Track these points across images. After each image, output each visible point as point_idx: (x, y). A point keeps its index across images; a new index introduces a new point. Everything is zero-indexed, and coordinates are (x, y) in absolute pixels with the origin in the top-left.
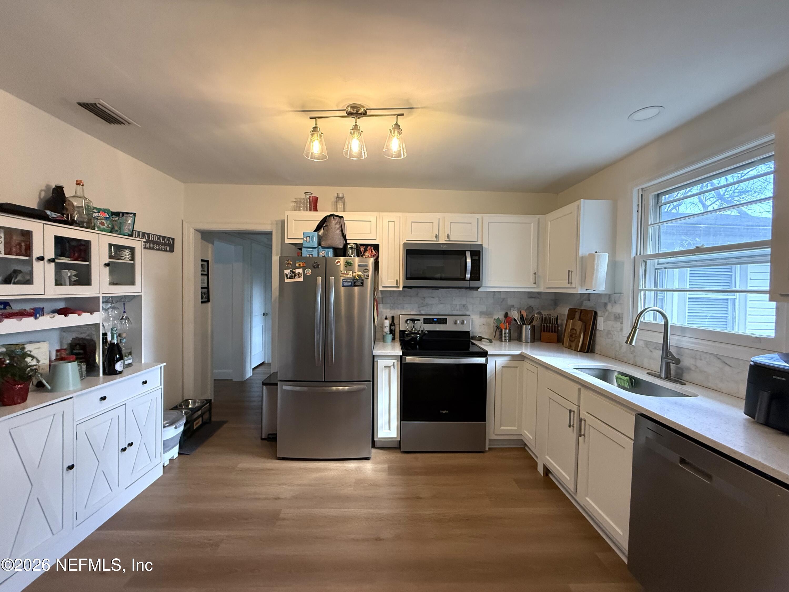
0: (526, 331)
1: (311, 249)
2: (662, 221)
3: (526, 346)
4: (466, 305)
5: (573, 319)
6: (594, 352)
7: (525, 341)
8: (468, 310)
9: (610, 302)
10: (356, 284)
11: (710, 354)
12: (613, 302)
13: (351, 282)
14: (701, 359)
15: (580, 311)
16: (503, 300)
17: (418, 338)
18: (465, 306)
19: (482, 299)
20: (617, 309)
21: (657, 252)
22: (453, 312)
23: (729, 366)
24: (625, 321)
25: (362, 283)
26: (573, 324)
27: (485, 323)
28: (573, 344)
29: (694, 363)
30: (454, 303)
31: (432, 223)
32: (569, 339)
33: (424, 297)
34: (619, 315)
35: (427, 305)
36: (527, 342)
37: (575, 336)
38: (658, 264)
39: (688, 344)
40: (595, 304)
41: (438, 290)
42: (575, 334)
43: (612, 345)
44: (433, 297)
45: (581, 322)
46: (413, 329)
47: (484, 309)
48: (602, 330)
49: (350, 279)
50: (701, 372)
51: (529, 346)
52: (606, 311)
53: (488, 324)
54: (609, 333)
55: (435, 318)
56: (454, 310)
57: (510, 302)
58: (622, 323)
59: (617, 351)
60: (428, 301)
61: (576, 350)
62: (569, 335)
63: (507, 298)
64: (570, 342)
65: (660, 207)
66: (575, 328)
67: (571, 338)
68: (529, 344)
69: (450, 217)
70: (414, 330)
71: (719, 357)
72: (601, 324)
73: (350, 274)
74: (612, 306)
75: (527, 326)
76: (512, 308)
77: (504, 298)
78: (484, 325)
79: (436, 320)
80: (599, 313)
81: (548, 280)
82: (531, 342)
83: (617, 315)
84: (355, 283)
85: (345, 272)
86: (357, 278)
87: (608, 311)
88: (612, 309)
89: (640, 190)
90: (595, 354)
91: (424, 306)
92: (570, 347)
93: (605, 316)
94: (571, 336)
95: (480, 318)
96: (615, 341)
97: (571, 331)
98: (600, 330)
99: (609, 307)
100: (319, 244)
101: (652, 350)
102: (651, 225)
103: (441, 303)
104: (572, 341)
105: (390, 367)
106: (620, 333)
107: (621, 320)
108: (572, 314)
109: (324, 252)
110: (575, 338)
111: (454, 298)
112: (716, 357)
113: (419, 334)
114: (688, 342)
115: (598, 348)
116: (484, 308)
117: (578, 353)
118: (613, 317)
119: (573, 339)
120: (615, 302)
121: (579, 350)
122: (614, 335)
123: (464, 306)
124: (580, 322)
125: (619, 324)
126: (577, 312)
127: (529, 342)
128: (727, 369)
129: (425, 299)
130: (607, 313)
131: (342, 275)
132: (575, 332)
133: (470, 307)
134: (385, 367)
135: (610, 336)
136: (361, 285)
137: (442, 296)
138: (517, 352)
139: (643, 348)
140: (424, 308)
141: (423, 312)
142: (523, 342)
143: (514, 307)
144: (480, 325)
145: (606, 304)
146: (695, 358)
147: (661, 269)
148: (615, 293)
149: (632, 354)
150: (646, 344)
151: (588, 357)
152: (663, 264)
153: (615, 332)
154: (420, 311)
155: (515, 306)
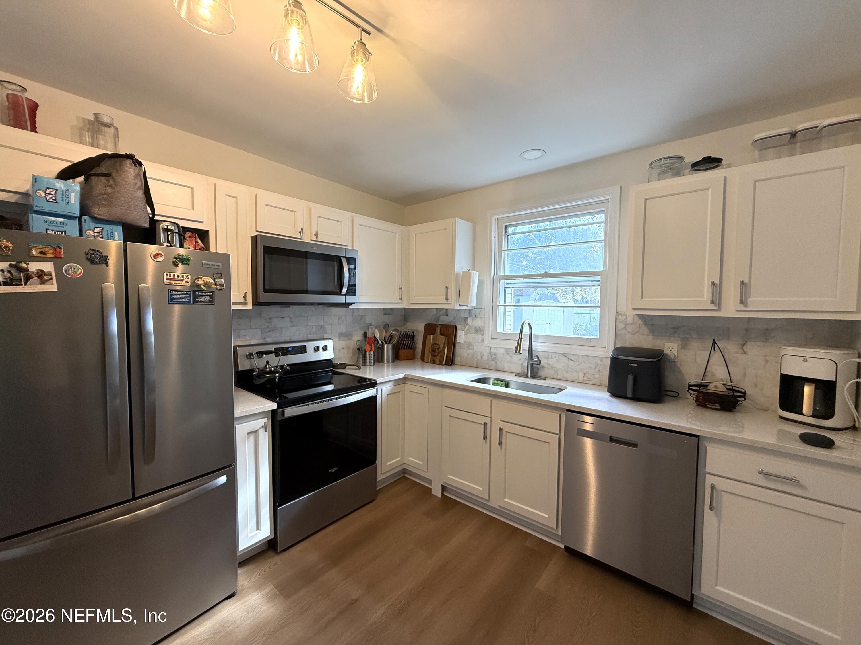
0: (388, 350)
1: (62, 220)
2: (509, 249)
3: (388, 367)
4: (323, 325)
5: (433, 334)
6: (454, 364)
7: (387, 361)
8: (326, 333)
9: (470, 316)
10: (200, 299)
11: (559, 353)
12: (474, 316)
13: (190, 296)
14: (552, 359)
15: (440, 326)
16: (362, 318)
17: (277, 378)
18: (323, 327)
19: (341, 318)
20: (478, 323)
21: (506, 275)
22: (309, 335)
23: (573, 361)
24: (486, 332)
25: (211, 297)
26: (434, 339)
27: (344, 347)
28: (437, 359)
29: (547, 362)
30: (309, 324)
31: (295, 212)
32: (432, 354)
33: (270, 318)
34: (480, 327)
35: (275, 329)
36: (388, 362)
37: (438, 351)
38: (507, 284)
39: (542, 348)
40: (454, 319)
41: (289, 307)
42: (438, 349)
43: (473, 355)
44: (283, 318)
45: (444, 337)
46: (268, 366)
47: (344, 331)
48: (463, 342)
49: (186, 289)
50: (552, 368)
51: (391, 366)
52: (467, 324)
53: (348, 348)
54: (469, 345)
55: (290, 347)
56: (310, 334)
57: (369, 320)
58: (483, 335)
59: (478, 360)
60: (276, 322)
61: (441, 364)
62: (430, 350)
63: (365, 316)
64: (432, 357)
65: (508, 236)
66: (437, 343)
67: (433, 353)
68: (391, 364)
69: (318, 209)
70: (269, 368)
71: (565, 355)
72: (461, 337)
73: (186, 280)
74: (473, 320)
75: (389, 345)
76: (370, 327)
77: (362, 316)
78: (343, 348)
79: (291, 349)
80: (459, 327)
81: (414, 296)
82: (393, 361)
83: (478, 328)
84: (196, 297)
85: (174, 276)
86: (204, 288)
87: (469, 324)
88: (472, 322)
89: (496, 219)
90: (456, 365)
91: (270, 331)
92: (433, 362)
93: (465, 330)
94: (433, 351)
95: (339, 340)
96: (476, 351)
97: (432, 345)
98: (460, 343)
99: (469, 321)
100: (84, 210)
101: (512, 356)
102: (504, 250)
103: (294, 326)
104: (434, 356)
105: (256, 432)
106: (481, 344)
107: (482, 333)
108: (430, 329)
109: (99, 230)
110: (439, 353)
111: (309, 318)
112: (563, 355)
113: (277, 373)
114: (542, 346)
115: (457, 359)
116: (342, 329)
117: (444, 367)
118: (474, 330)
119: (436, 354)
120: (476, 317)
121: (444, 363)
122: (475, 346)
123: (321, 327)
124: (442, 336)
125: (480, 336)
126: (438, 327)
127: (391, 362)
128: (571, 362)
129: (271, 320)
130: (467, 327)
131: (167, 281)
132: (437, 346)
133: (328, 328)
134: (248, 434)
135: (470, 348)
136: (210, 302)
137: (294, 315)
138: (401, 376)
139: (504, 354)
140: (271, 333)
141: (269, 340)
142: (385, 363)
143: (371, 326)
144: (340, 350)
145: (466, 319)
146: (548, 358)
147: (509, 288)
148: (474, 308)
149: (493, 361)
150: (507, 351)
151: (452, 369)
152: (511, 284)
153: (476, 343)
154: (264, 338)
155: (372, 324)
